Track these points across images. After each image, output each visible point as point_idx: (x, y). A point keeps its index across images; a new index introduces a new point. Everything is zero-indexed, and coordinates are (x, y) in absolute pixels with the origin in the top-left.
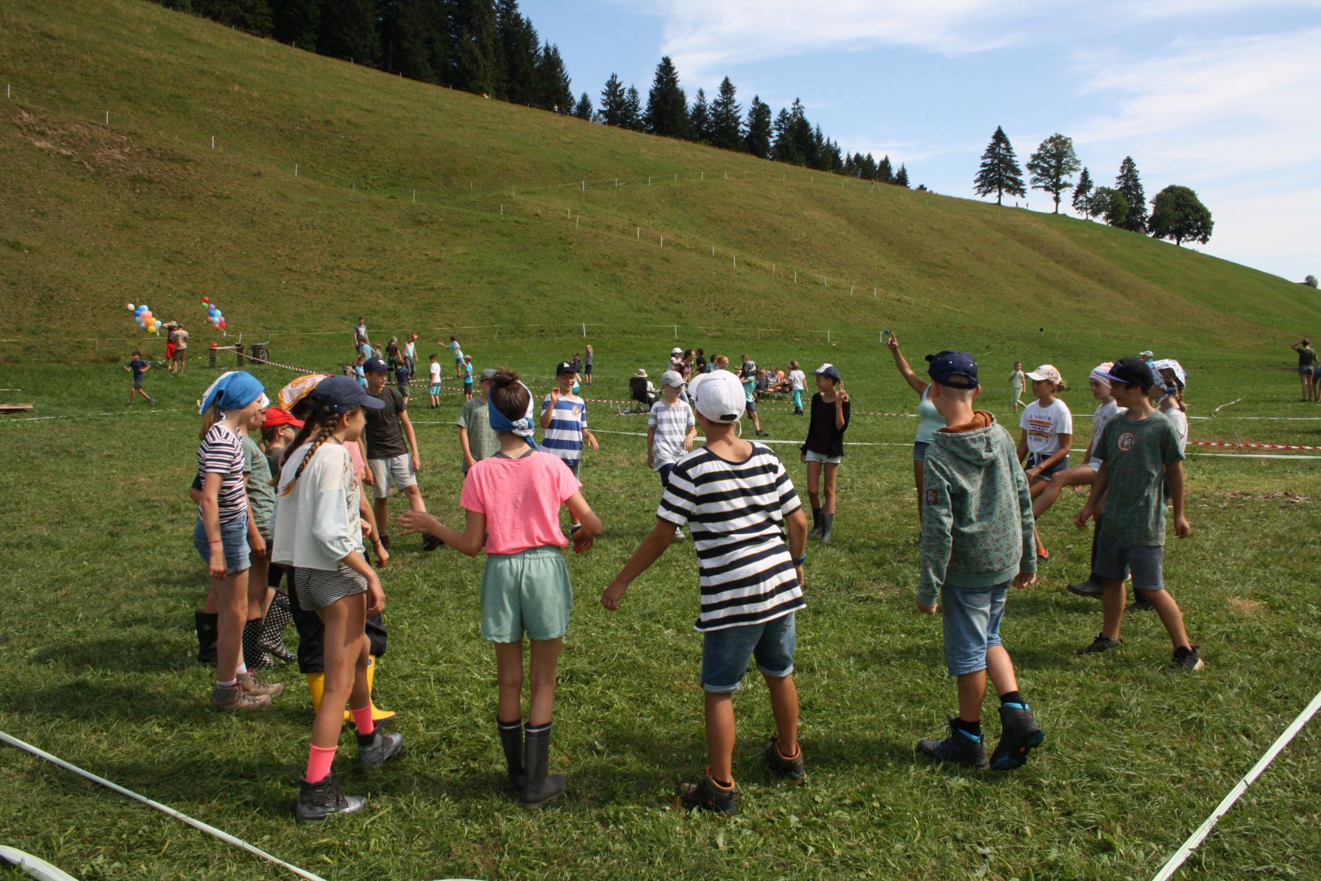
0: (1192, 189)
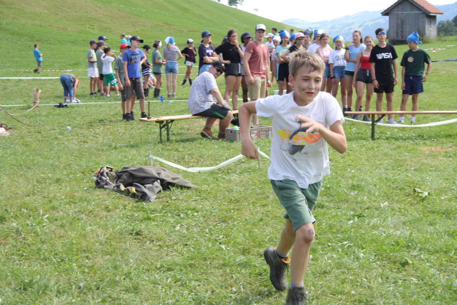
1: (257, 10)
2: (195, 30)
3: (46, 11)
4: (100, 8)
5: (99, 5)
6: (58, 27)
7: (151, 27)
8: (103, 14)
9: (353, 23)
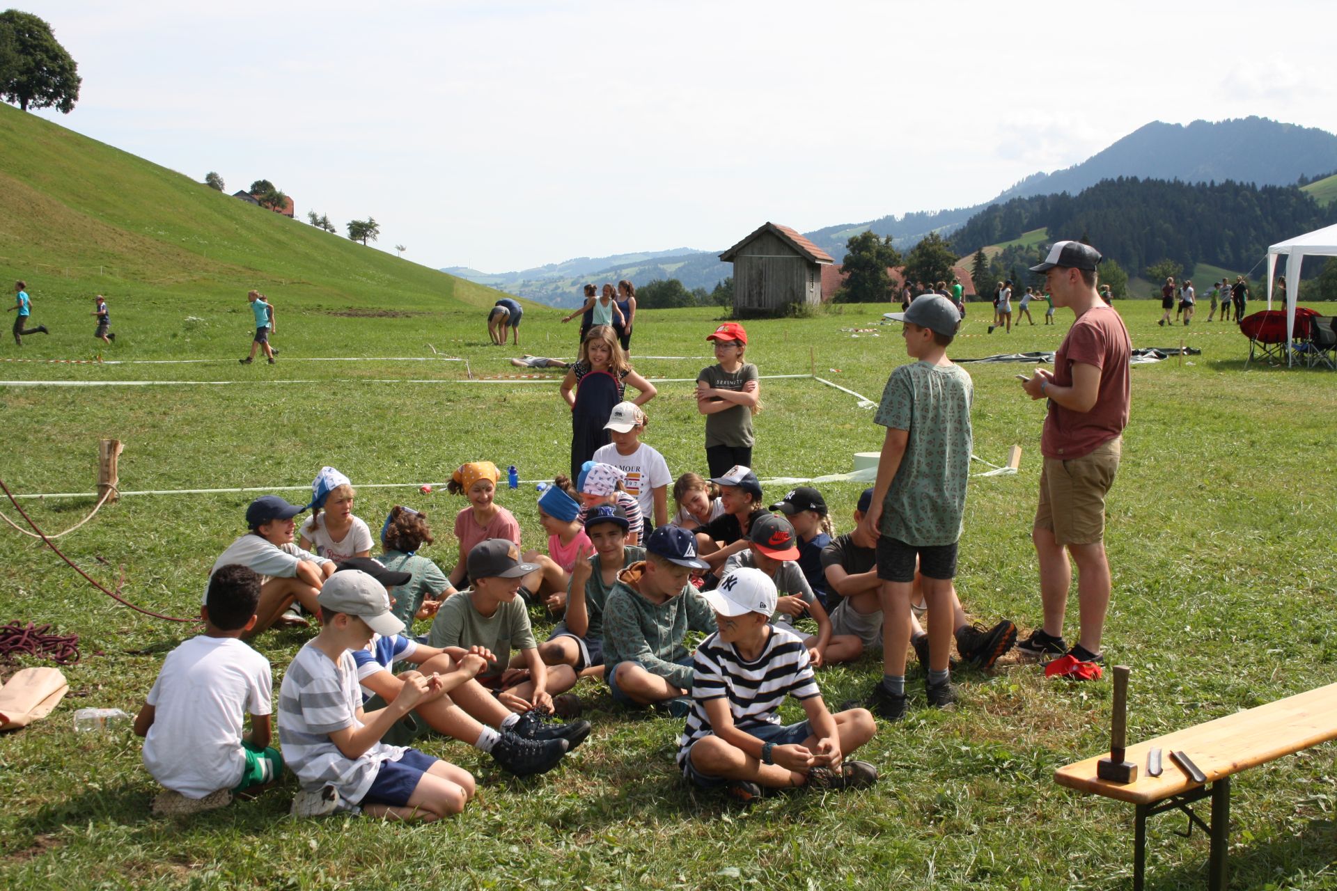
0: (45, 20)
1: (403, 249)
2: (304, 280)
3: (18, 238)
4: (121, 235)
5: (118, 229)
6: (43, 267)
7: (220, 272)
8: (126, 247)
9: (562, 277)
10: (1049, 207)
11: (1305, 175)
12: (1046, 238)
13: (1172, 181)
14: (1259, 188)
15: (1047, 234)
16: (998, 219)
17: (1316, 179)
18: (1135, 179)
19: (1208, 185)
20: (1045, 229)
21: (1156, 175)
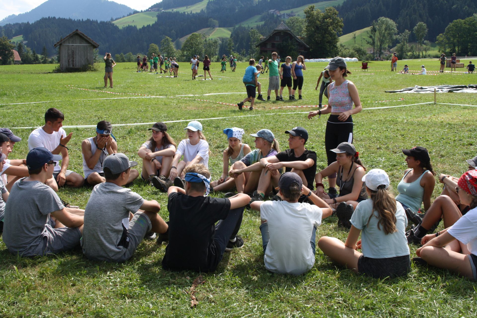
10: (23, 28)
11: (113, 18)
12: (23, 39)
13: (68, 19)
14: (99, 22)
15: (23, 37)
16: (3, 32)
17: (116, 19)
18: (54, 18)
19: (81, 20)
20: (22, 36)
21: (62, 17)
